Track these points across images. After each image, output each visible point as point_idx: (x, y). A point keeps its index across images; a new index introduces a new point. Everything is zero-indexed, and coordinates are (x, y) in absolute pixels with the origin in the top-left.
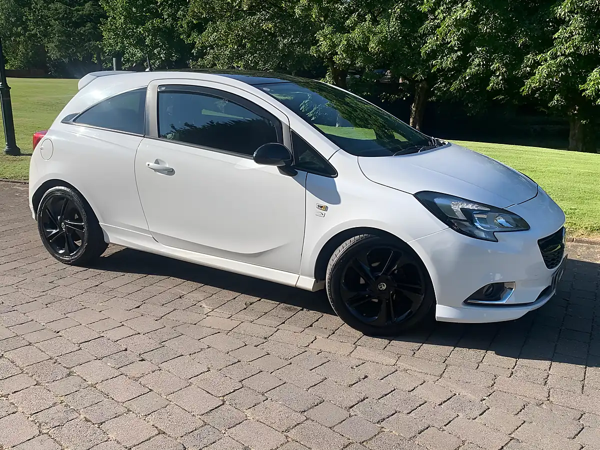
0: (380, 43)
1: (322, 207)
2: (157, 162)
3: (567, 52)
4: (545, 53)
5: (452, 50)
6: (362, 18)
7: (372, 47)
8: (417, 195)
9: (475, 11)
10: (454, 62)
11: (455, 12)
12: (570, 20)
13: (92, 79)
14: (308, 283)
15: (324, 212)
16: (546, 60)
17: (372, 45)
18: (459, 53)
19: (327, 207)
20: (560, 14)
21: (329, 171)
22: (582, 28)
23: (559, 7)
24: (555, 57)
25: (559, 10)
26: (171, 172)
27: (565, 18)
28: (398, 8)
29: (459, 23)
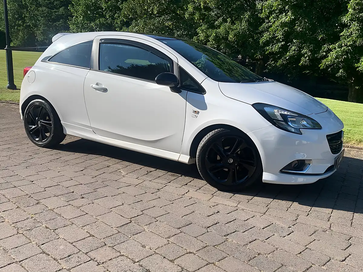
0: (235, 35)
1: (195, 112)
2: (97, 84)
3: (348, 44)
4: (335, 44)
5: (278, 41)
6: (225, 21)
7: (231, 38)
8: (253, 105)
9: (293, 17)
10: (280, 48)
11: (281, 18)
12: (350, 25)
13: (61, 36)
14: (185, 159)
15: (197, 115)
16: (335, 49)
17: (231, 36)
18: (282, 43)
19: (199, 112)
20: (344, 21)
21: (201, 90)
22: (358, 30)
23: (344, 17)
24: (341, 46)
25: (344, 19)
26: (105, 90)
27: (347, 24)
28: (247, 15)
29: (283, 25)
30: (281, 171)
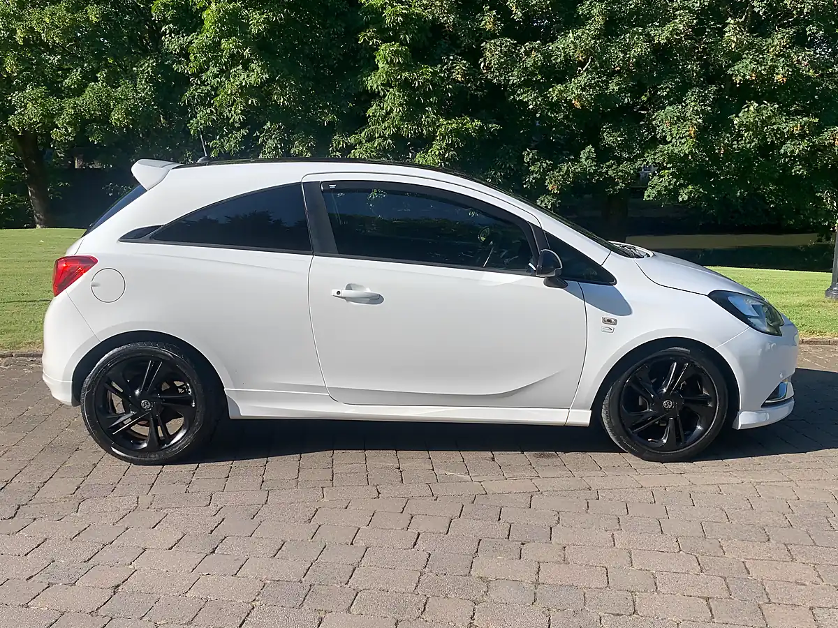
0: (128, 113)
1: (609, 320)
2: (349, 287)
3: (387, 133)
4: (357, 133)
5: (232, 128)
7: (118, 119)
9: (267, 76)
10: (240, 143)
11: (235, 76)
12: (385, 96)
14: (583, 417)
15: (612, 327)
16: (360, 143)
17: (116, 116)
18: (243, 132)
19: (616, 321)
20: (371, 87)
21: (606, 278)
22: (401, 105)
23: (369, 78)
24: (371, 139)
25: (370, 82)
26: (376, 299)
27: (379, 92)
28: (148, 66)
30: (764, 405)
